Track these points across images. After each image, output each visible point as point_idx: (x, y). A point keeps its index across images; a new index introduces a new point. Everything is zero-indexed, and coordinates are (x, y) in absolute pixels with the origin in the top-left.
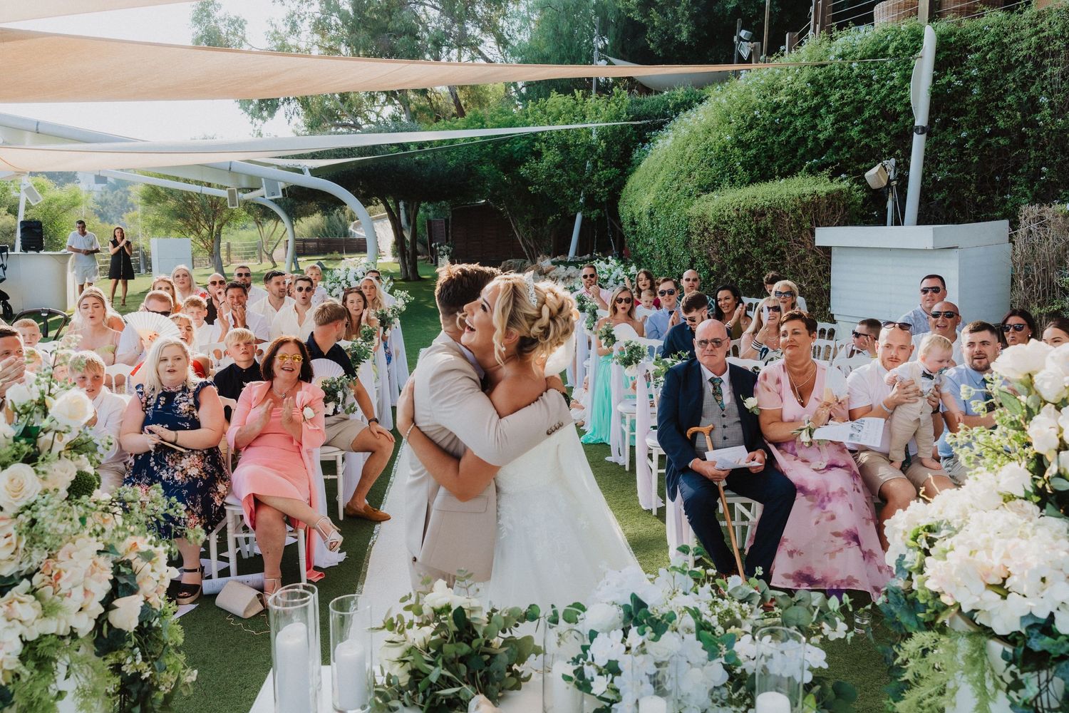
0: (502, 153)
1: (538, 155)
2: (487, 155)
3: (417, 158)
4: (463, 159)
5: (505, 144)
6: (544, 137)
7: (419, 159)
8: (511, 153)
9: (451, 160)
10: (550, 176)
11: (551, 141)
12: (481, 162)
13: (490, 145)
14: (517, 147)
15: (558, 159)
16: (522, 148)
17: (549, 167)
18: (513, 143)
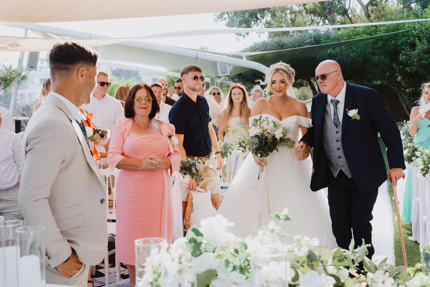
0: (390, 47)
1: (413, 46)
2: (378, 48)
3: (329, 52)
4: (361, 52)
5: (392, 40)
6: (416, 32)
7: (330, 53)
8: (396, 46)
9: (352, 52)
10: (420, 59)
11: (421, 35)
12: (373, 54)
13: (381, 42)
14: (400, 42)
15: (426, 47)
16: (403, 42)
17: (419, 54)
18: (398, 39)
